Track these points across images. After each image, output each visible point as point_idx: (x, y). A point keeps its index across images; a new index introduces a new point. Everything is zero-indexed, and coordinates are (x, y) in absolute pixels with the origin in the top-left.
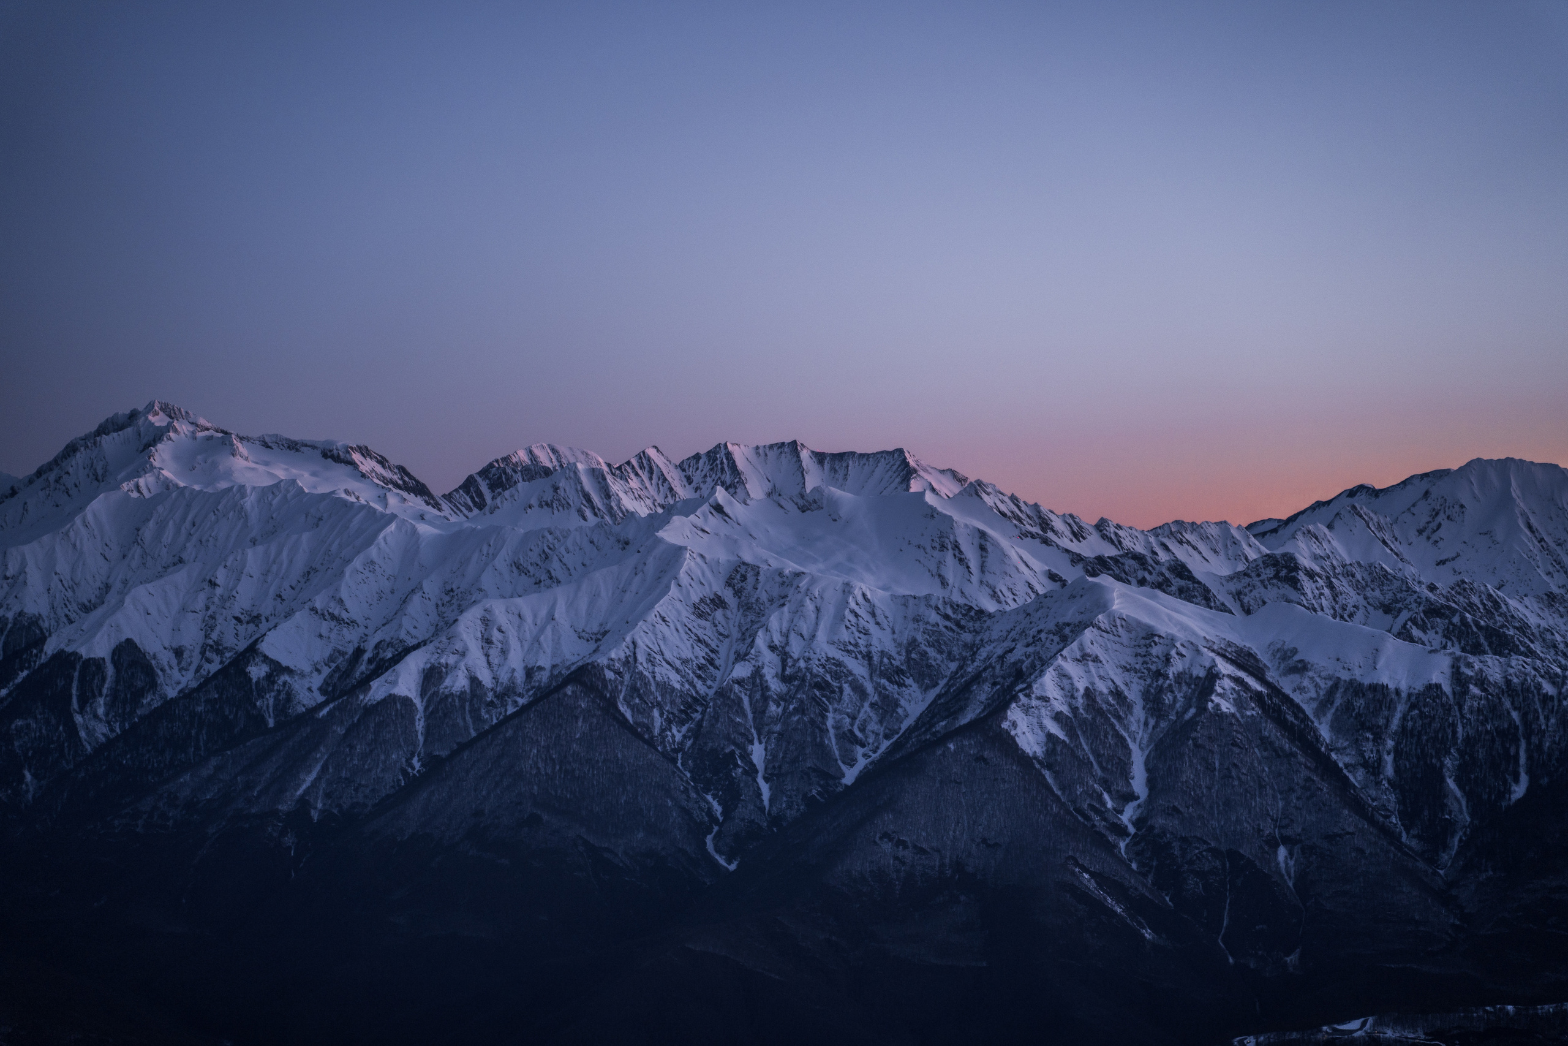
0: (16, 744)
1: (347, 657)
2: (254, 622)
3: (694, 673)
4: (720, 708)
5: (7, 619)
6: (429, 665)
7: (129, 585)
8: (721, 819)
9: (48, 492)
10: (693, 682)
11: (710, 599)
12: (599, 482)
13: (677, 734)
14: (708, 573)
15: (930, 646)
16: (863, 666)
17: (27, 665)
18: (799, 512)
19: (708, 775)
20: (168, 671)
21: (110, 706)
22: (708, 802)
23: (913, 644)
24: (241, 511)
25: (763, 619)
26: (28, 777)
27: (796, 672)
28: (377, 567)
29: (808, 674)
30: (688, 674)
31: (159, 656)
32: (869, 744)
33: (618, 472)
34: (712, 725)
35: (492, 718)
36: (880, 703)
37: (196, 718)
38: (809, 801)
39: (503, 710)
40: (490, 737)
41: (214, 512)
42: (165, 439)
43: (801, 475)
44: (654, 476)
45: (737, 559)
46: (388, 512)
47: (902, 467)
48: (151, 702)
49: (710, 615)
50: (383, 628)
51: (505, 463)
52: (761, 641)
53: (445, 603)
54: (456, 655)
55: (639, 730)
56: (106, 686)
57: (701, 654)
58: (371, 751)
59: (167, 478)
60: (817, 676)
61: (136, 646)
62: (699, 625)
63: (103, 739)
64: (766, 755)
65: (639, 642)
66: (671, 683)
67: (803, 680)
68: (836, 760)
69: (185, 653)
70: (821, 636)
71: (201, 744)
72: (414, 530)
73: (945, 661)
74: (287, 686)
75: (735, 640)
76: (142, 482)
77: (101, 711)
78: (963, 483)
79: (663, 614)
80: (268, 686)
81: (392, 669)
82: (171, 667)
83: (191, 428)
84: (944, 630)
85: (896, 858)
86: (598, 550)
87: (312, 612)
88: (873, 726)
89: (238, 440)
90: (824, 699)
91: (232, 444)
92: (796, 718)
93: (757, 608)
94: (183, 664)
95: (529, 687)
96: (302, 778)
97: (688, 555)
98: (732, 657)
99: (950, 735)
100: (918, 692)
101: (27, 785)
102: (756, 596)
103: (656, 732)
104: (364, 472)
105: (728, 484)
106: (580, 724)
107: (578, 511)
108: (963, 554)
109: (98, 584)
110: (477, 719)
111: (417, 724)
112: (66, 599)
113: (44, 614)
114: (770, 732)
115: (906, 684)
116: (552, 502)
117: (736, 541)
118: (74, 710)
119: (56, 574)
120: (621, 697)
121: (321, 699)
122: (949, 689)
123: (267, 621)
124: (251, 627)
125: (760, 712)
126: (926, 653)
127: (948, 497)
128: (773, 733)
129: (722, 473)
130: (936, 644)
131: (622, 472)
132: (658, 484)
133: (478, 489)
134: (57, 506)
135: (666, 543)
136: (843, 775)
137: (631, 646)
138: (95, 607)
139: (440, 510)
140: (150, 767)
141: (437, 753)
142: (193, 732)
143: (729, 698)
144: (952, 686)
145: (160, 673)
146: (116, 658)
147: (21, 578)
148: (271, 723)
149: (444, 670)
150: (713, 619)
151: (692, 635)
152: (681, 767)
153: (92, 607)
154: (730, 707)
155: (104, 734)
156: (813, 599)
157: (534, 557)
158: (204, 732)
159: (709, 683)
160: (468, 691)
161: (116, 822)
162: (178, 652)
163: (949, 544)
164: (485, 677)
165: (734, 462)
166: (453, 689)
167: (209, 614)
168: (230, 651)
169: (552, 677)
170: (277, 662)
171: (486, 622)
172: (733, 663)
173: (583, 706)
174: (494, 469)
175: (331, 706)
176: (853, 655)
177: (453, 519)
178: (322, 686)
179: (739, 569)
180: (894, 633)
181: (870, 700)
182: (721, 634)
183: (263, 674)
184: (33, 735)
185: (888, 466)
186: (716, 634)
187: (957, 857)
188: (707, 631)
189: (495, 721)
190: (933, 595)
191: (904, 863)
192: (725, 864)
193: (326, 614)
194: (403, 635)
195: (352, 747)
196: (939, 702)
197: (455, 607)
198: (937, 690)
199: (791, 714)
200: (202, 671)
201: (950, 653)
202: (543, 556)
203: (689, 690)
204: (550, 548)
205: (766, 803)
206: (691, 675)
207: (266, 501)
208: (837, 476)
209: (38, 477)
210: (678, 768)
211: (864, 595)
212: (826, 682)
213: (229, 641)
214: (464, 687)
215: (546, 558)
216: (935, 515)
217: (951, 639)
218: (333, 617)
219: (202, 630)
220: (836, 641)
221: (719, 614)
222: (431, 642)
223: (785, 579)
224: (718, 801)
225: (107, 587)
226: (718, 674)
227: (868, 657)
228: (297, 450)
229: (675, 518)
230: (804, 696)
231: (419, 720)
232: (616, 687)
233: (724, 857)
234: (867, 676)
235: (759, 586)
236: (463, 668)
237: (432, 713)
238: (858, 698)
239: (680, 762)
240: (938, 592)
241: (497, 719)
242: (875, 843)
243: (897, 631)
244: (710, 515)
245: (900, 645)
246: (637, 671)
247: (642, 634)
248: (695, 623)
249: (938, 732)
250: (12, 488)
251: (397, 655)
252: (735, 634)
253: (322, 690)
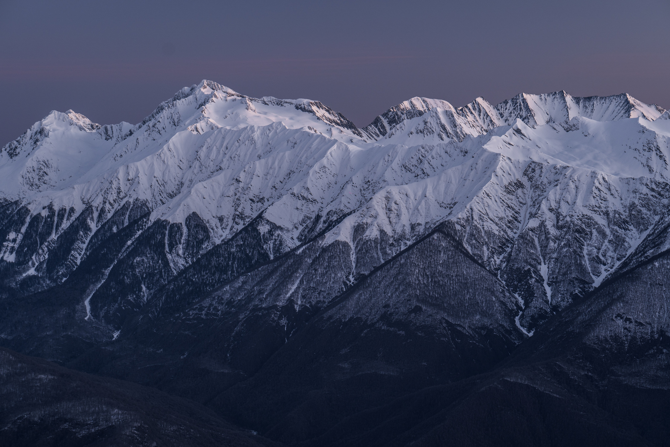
0: (137, 270)
1: (312, 220)
2: (261, 202)
3: (506, 225)
4: (521, 245)
5: (130, 202)
6: (357, 224)
7: (193, 183)
8: (523, 307)
9: (149, 133)
10: (506, 230)
11: (514, 183)
12: (450, 118)
13: (497, 260)
14: (513, 168)
15: (643, 207)
16: (604, 219)
17: (141, 227)
18: (565, 132)
19: (516, 283)
20: (216, 229)
21: (186, 249)
22: (515, 298)
23: (633, 206)
24: (252, 141)
25: (545, 194)
26: (144, 288)
27: (565, 224)
28: (327, 169)
29: (571, 224)
30: (503, 226)
31: (211, 221)
32: (608, 264)
33: (461, 112)
34: (517, 255)
35: (392, 252)
36: (614, 240)
37: (232, 255)
38: (574, 297)
39: (399, 248)
40: (392, 263)
41: (238, 141)
42: (210, 101)
43: (566, 111)
44: (482, 114)
45: (529, 159)
46: (332, 139)
47: (626, 104)
48: (207, 246)
49: (515, 192)
50: (331, 204)
51: (397, 109)
52: (544, 207)
53: (365, 189)
54: (372, 218)
55: (476, 258)
56: (183, 238)
57: (510, 214)
58: (327, 272)
59: (212, 123)
60: (577, 225)
61: (198, 217)
62: (508, 198)
63: (182, 267)
64: (549, 271)
65: (474, 208)
66: (493, 231)
67: (569, 228)
68: (589, 273)
69: (224, 220)
70: (579, 202)
71: (235, 269)
72: (347, 148)
73: (652, 215)
74: (280, 237)
75: (529, 206)
76: (198, 125)
77: (181, 252)
78: (662, 112)
79: (488, 192)
80: (270, 237)
81: (337, 226)
82: (217, 227)
83: (224, 95)
84: (651, 197)
85: (625, 328)
86: (450, 157)
87: (292, 196)
88: (610, 253)
89: (250, 101)
90: (581, 239)
91: (246, 103)
92: (565, 250)
93: (542, 187)
94: (224, 226)
95: (413, 235)
96: (289, 287)
97: (501, 159)
98: (528, 216)
99: (655, 258)
100: (637, 233)
101: (143, 293)
102: (541, 181)
103: (485, 259)
104: (319, 116)
105: (524, 117)
106: (442, 255)
107: (438, 135)
108: (662, 153)
109: (177, 182)
110: (385, 253)
111: (351, 257)
112: (160, 191)
113: (149, 199)
114: (550, 258)
115: (629, 229)
116: (424, 130)
117: (529, 150)
118: (166, 251)
119: (155, 177)
120: (465, 240)
121: (298, 243)
122: (655, 231)
123: (268, 201)
124: (260, 204)
125: (544, 247)
126: (641, 211)
127: (653, 120)
128: (552, 258)
129: (520, 111)
130: (647, 205)
131: (463, 112)
132: (484, 118)
133: (382, 124)
134: (154, 140)
135: (489, 152)
136: (593, 282)
137: (470, 211)
138: (176, 195)
139: (361, 136)
140: (208, 282)
141: (363, 273)
142: (230, 263)
143: (526, 239)
144: (656, 229)
145: (211, 231)
146: (188, 223)
147: (137, 180)
148: (272, 257)
149: (365, 226)
150: (516, 194)
151: (505, 204)
152: (500, 279)
153: (174, 195)
154: (527, 244)
155: (183, 265)
156: (574, 181)
157: (414, 162)
158: (236, 263)
159: (515, 230)
160: (379, 238)
161: (191, 313)
162: (221, 219)
163: (653, 147)
164: (388, 230)
165: (527, 104)
166: (371, 237)
167: (236, 198)
168: (248, 218)
169: (426, 229)
170: (274, 223)
171: (388, 199)
172: (529, 219)
173: (443, 245)
174: (391, 112)
175: (304, 247)
176: (598, 213)
177: (369, 141)
178: (299, 236)
179: (531, 165)
180: (621, 199)
181: (608, 238)
182: (521, 203)
183: (266, 230)
184: (146, 265)
185: (617, 104)
186: (518, 203)
187: (661, 327)
188: (513, 202)
189: (394, 254)
190: (644, 177)
191: (630, 331)
192: (527, 333)
193: (300, 196)
194: (342, 207)
195: (316, 270)
196: (649, 239)
197: (371, 191)
198: (647, 232)
199: (562, 247)
200: (234, 229)
201: (655, 211)
202: (419, 161)
203: (503, 235)
204: (423, 157)
205: (549, 298)
206: (505, 226)
207: (265, 134)
208: (587, 110)
209: (144, 124)
210: (498, 279)
211: (604, 178)
212: (583, 229)
213: (248, 212)
214: (377, 235)
215: (421, 162)
216: (645, 131)
217: (656, 202)
218: (304, 198)
219: (233, 206)
220: (588, 205)
221: (519, 191)
222: (358, 211)
223: (557, 170)
224: (521, 297)
225: (182, 184)
226: (520, 226)
227: (607, 214)
228: (282, 105)
229: (493, 137)
230: (570, 237)
231: (352, 254)
232: (462, 234)
233: (526, 329)
234: (606, 224)
235: (543, 175)
236: (376, 225)
237: (359, 250)
238: (601, 238)
239: (499, 275)
240: (647, 176)
241: (396, 253)
242: (612, 320)
243: (623, 199)
244: (514, 135)
245: (625, 206)
246: (473, 224)
247: (476, 203)
248: (506, 197)
249: (648, 256)
250: (130, 131)
251: (339, 218)
252: (530, 203)
253: (299, 239)
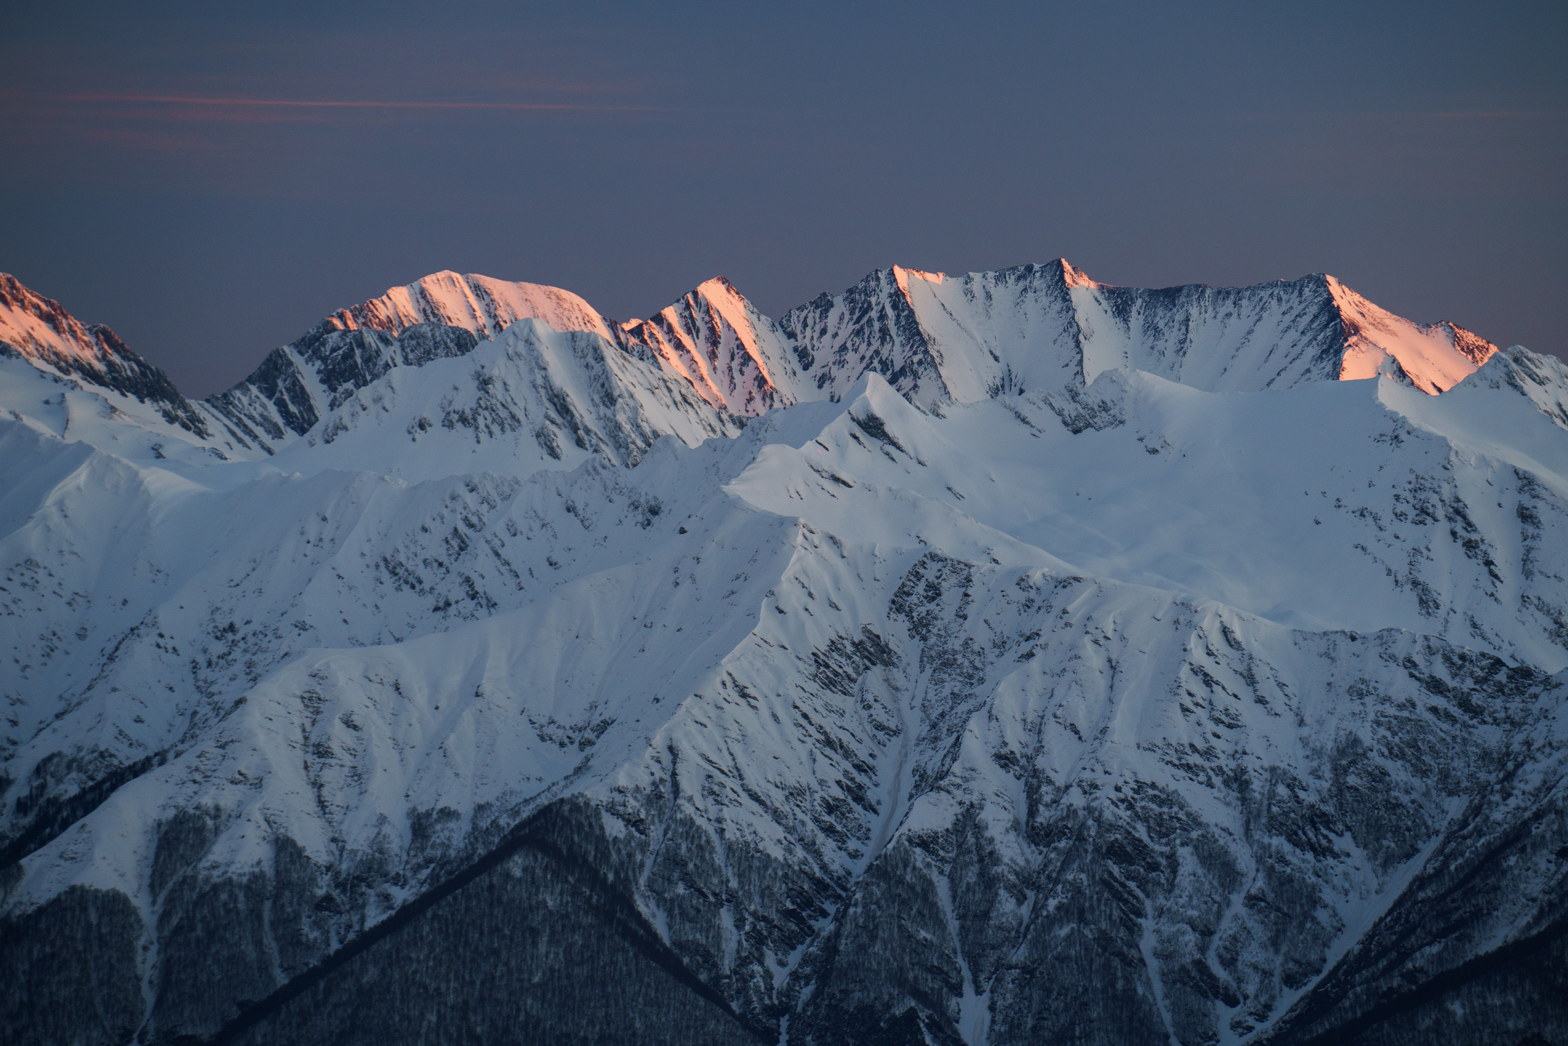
3: (816, 820)
4: (880, 907)
6: (171, 813)
10: (814, 843)
11: (853, 644)
12: (587, 366)
13: (777, 969)
14: (848, 581)
15: (1392, 756)
16: (1228, 804)
18: (1066, 433)
23: (1349, 752)
25: (978, 690)
27: (1063, 819)
28: (41, 574)
29: (1090, 822)
30: (803, 823)
32: (1246, 997)
33: (633, 341)
34: (862, 948)
36: (1270, 897)
39: (355, 918)
40: (322, 985)
43: (1072, 344)
44: (722, 351)
45: (916, 545)
46: (70, 439)
47: (1323, 319)
49: (854, 681)
50: (56, 724)
51: (361, 320)
52: (976, 745)
53: (214, 659)
54: (240, 786)
55: (686, 960)
57: (834, 774)
60: (1112, 827)
62: (826, 705)
64: (993, 1022)
65: (685, 747)
66: (761, 847)
67: (1081, 838)
68: (1167, 1036)
70: (1123, 729)
72: (135, 484)
73: (1434, 792)
75: (913, 742)
78: (1478, 355)
79: (742, 681)
81: (77, 823)
84: (1429, 716)
86: (586, 528)
88: (1253, 954)
90: (1132, 885)
92: (1064, 931)
93: (966, 663)
95: (420, 860)
97: (800, 538)
98: (908, 783)
99: (1451, 981)
100: (1367, 867)
102: (963, 636)
103: (727, 965)
104: (7, 341)
105: (897, 368)
106: (543, 948)
107: (538, 436)
108: (1475, 530)
110: (292, 941)
111: (139, 959)
114: (1001, 966)
115: (1336, 848)
116: (475, 413)
117: (914, 504)
120: (642, 881)
122: (1445, 864)
125: (976, 917)
126: (1385, 773)
127: (1440, 390)
128: (1009, 967)
129: (883, 340)
130: (1409, 752)
131: (644, 341)
132: (730, 369)
133: (295, 382)
135: (748, 509)
137: (666, 758)
139: (201, 433)
141: (190, 1031)
143: (901, 881)
144: (1453, 855)
149: (210, 823)
150: (862, 690)
151: (812, 730)
154: (903, 902)
156: (1102, 641)
157: (433, 547)
159: (852, 844)
160: (270, 872)
163: (1439, 505)
164: (312, 839)
165: (912, 313)
166: (233, 868)
169: (476, 834)
171: (313, 703)
172: (911, 797)
173: (550, 903)
174: (335, 335)
176: (1202, 777)
177: (236, 455)
179: (921, 571)
180: (1301, 723)
181: (1246, 887)
182: (880, 727)
185: (1288, 318)
186: (869, 728)
189: (335, 946)
190: (1398, 630)
194: (106, 740)
196: (1421, 895)
197: (239, 668)
198: (1414, 867)
199: (1052, 921)
201: (1445, 775)
202: (455, 543)
203: (805, 862)
204: (471, 526)
206: (811, 826)
208: (1161, 344)
211: (1225, 631)
212: (1137, 843)
214: (259, 863)
215: (462, 549)
216: (1403, 436)
217: (1449, 739)
220: (1159, 742)
221: (875, 678)
222: (178, 755)
223: (1033, 594)
226: (874, 823)
227: (1238, 781)
229: (768, 449)
230: (1083, 876)
231: (146, 949)
232: (630, 855)
234: (1237, 828)
235: (971, 611)
236: (258, 817)
237: (178, 930)
238: (1215, 883)
240: (1412, 625)
241: (341, 941)
243: (1308, 720)
244: (852, 442)
245: (1318, 753)
246: (679, 816)
247: (693, 727)
248: (819, 701)
249: (1421, 970)
251: (92, 789)
252: (916, 727)
